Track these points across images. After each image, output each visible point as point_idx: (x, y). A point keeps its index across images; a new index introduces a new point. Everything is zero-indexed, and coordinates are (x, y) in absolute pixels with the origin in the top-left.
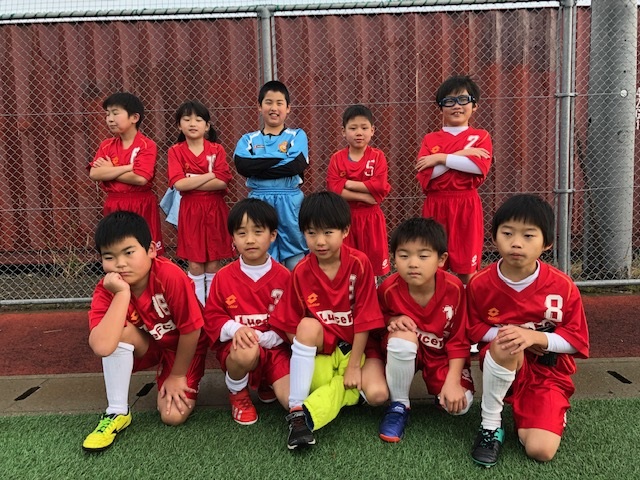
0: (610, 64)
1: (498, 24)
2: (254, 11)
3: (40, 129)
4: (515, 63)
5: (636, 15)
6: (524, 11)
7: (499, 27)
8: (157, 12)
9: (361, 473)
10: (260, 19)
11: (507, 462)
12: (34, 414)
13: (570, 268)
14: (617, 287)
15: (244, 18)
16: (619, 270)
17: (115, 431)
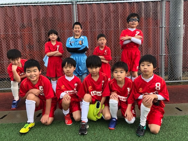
0: (175, 17)
1: (143, 6)
2: (71, 2)
3: (7, 38)
4: (148, 17)
5: (183, 3)
6: (151, 2)
7: (143, 7)
8: (42, 2)
9: (103, 139)
10: (73, 4)
11: (146, 135)
12: (6, 123)
13: (164, 77)
14: (178, 83)
15: (68, 4)
16: (179, 78)
17: (29, 128)
